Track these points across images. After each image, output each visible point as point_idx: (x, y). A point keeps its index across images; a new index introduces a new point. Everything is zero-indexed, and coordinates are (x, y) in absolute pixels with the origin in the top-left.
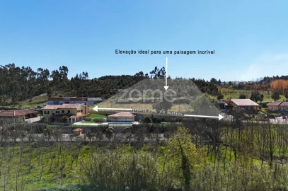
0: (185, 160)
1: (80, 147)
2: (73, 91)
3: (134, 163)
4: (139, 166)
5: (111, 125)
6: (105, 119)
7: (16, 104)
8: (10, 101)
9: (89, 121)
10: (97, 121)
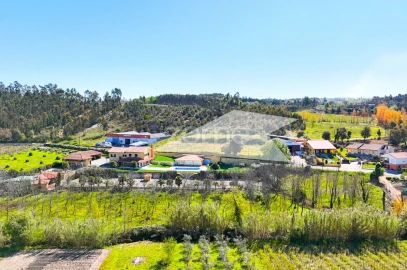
0: (237, 209)
1: (153, 193)
2: (130, 121)
3: (202, 211)
4: (205, 213)
5: (180, 171)
6: (172, 163)
7: (70, 139)
8: (61, 134)
9: (155, 164)
10: (165, 165)
